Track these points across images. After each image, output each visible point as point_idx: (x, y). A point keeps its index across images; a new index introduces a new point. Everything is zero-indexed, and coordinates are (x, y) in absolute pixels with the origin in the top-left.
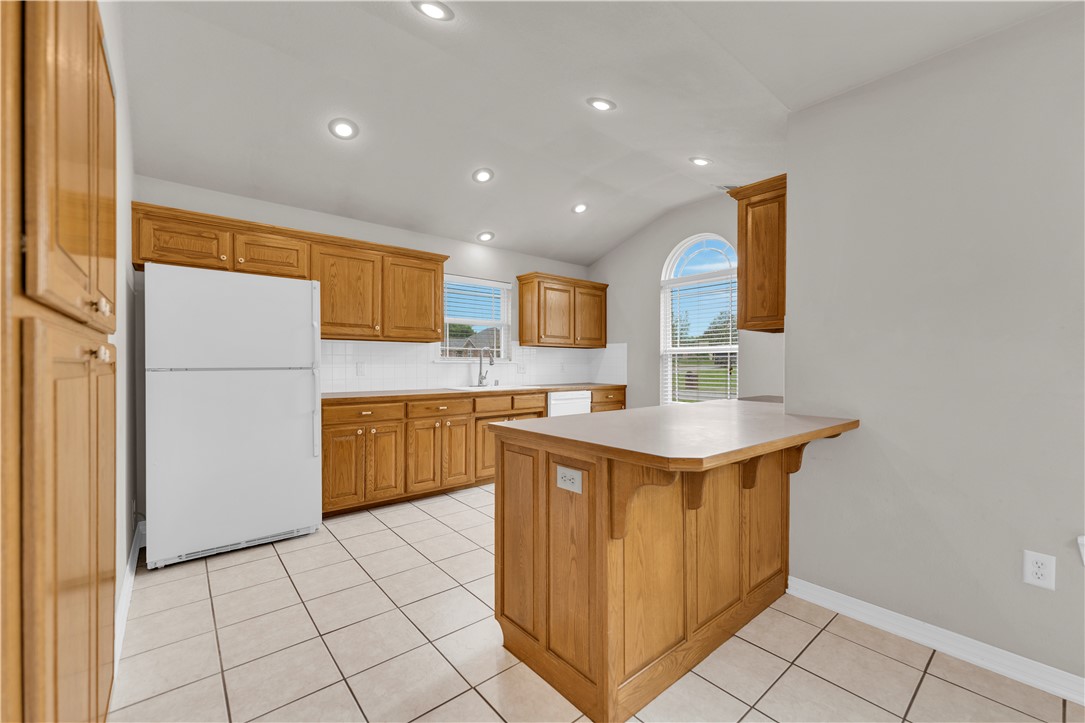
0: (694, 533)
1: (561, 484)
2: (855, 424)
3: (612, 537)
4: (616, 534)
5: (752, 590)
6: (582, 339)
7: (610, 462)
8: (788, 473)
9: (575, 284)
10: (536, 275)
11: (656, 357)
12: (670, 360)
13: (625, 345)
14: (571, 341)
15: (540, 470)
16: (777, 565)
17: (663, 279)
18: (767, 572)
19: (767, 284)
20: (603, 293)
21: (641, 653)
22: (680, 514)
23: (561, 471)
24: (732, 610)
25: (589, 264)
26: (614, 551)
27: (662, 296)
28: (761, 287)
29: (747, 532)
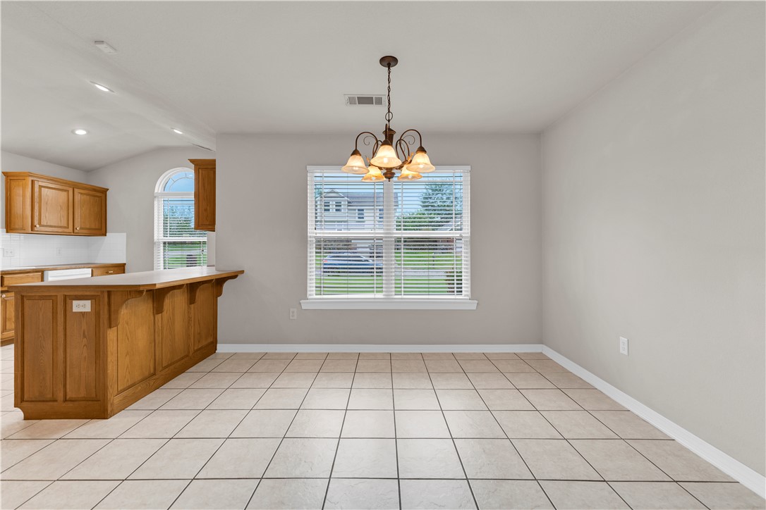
0: (160, 325)
1: (75, 309)
2: (242, 272)
3: (110, 327)
4: (113, 324)
5: (196, 351)
6: (81, 229)
7: (109, 293)
8: (217, 297)
9: (75, 186)
10: (30, 175)
11: (151, 243)
12: (162, 245)
13: (125, 234)
14: (71, 229)
15: (59, 306)
16: (210, 340)
17: (156, 191)
18: (204, 343)
19: (208, 208)
20: (103, 195)
21: (128, 381)
22: (152, 317)
23: (75, 303)
24: (183, 361)
25: (89, 171)
26: (111, 335)
27: (156, 203)
28: (206, 210)
29: (192, 325)
